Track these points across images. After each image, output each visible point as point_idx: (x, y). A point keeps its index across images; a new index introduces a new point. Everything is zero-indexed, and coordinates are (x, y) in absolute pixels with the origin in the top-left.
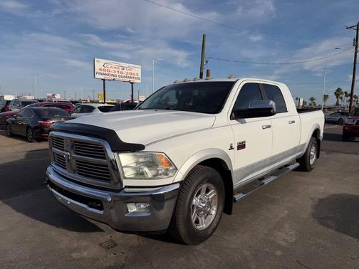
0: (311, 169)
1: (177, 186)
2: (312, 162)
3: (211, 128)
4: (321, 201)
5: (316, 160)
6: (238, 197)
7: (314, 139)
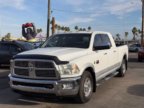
0: (124, 76)
1: (80, 77)
2: (124, 72)
3: (87, 55)
4: (130, 87)
5: (125, 71)
6: (97, 85)
7: (124, 60)
